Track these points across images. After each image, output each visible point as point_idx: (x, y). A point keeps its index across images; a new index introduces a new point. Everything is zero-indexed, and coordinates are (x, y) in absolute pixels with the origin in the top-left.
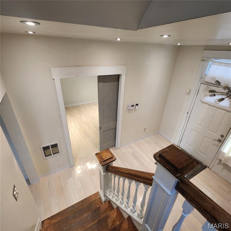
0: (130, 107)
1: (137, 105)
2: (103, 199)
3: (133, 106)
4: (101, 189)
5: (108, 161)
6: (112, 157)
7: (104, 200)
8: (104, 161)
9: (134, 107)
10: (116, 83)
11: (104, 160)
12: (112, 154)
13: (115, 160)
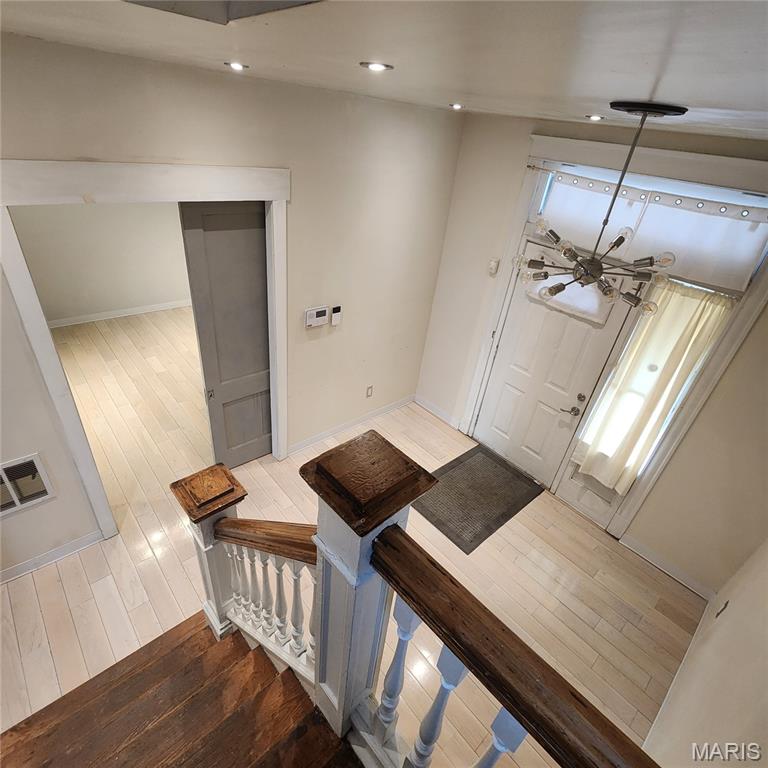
0: (311, 316)
1: (337, 310)
2: (218, 628)
3: (321, 314)
4: (208, 598)
5: (214, 503)
6: (232, 490)
7: (220, 633)
8: (199, 507)
9: (326, 317)
10: (256, 231)
11: (203, 501)
12: (231, 479)
13: (242, 498)
